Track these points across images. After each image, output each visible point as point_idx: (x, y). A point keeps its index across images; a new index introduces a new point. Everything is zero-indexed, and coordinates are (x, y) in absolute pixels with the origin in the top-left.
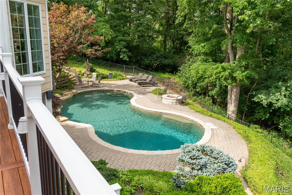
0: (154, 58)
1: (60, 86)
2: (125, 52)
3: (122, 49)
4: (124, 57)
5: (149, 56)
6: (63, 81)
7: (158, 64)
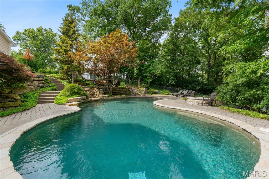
0: (196, 84)
1: (118, 93)
2: (172, 79)
3: (170, 77)
4: (172, 82)
5: (193, 83)
6: (121, 90)
7: (199, 88)
